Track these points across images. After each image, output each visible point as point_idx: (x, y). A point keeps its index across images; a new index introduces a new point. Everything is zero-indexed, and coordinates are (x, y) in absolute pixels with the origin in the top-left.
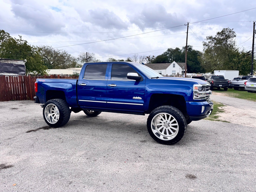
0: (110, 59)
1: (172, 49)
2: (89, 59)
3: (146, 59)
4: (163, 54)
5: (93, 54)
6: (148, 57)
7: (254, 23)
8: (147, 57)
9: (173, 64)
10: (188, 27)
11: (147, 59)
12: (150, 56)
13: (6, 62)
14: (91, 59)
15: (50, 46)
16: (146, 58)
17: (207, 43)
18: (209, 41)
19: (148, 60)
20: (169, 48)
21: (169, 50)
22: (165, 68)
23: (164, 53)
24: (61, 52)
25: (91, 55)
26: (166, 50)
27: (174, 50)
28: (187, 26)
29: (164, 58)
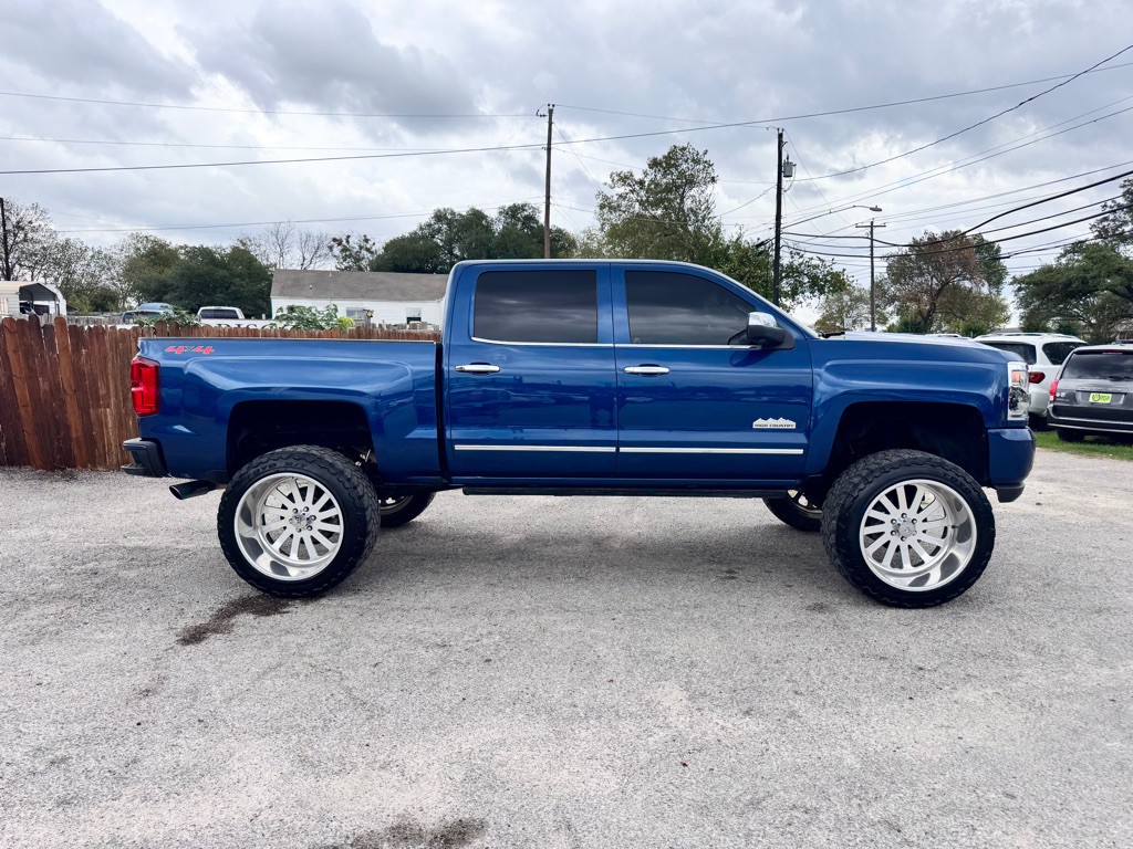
0: (137, 237)
1: (453, 213)
3: (331, 248)
4: (416, 233)
5: (35, 207)
6: (342, 240)
7: (780, 136)
8: (335, 240)
10: (550, 125)
11: (337, 250)
12: (348, 237)
16: (332, 243)
17: (615, 198)
18: (622, 190)
19: (342, 252)
20: (441, 208)
21: (439, 217)
23: (421, 229)
25: (29, 216)
26: (426, 217)
27: (462, 216)
28: (547, 118)
29: (426, 252)
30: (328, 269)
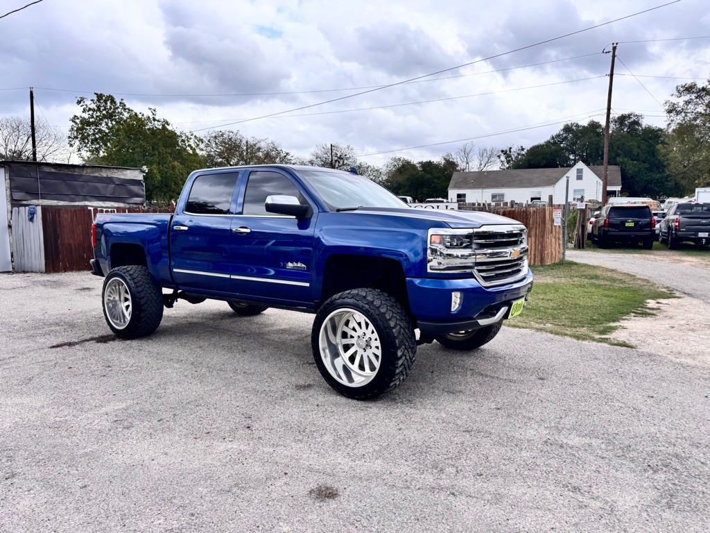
0: (395, 160)
1: (577, 126)
2: (339, 163)
3: (499, 157)
4: (549, 142)
5: (348, 147)
6: (506, 151)
8: (502, 151)
9: (578, 169)
10: (614, 56)
11: (503, 158)
12: (511, 148)
13: (96, 175)
15: (235, 131)
16: (501, 153)
17: (681, 104)
18: (687, 97)
19: (506, 158)
20: (569, 123)
21: (567, 129)
22: (552, 182)
23: (553, 138)
24: (263, 145)
27: (584, 127)
28: (611, 54)
29: (551, 154)
30: (495, 169)
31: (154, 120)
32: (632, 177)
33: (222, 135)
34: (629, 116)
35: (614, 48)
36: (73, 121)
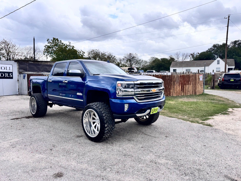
1: (218, 45)
3: (190, 56)
4: (207, 51)
5: (136, 54)
6: (192, 54)
8: (191, 54)
9: (218, 61)
10: (229, 20)
11: (191, 57)
12: (194, 53)
13: (46, 64)
14: (134, 59)
15: (98, 50)
16: (190, 55)
19: (192, 57)
20: (215, 44)
21: (214, 46)
22: (208, 65)
23: (209, 49)
24: (106, 54)
25: (135, 55)
27: (221, 45)
28: (228, 19)
29: (208, 55)
30: (188, 61)
31: (70, 46)
32: (239, 63)
33: (94, 51)
34: (238, 41)
35: (229, 17)
36: (45, 47)
